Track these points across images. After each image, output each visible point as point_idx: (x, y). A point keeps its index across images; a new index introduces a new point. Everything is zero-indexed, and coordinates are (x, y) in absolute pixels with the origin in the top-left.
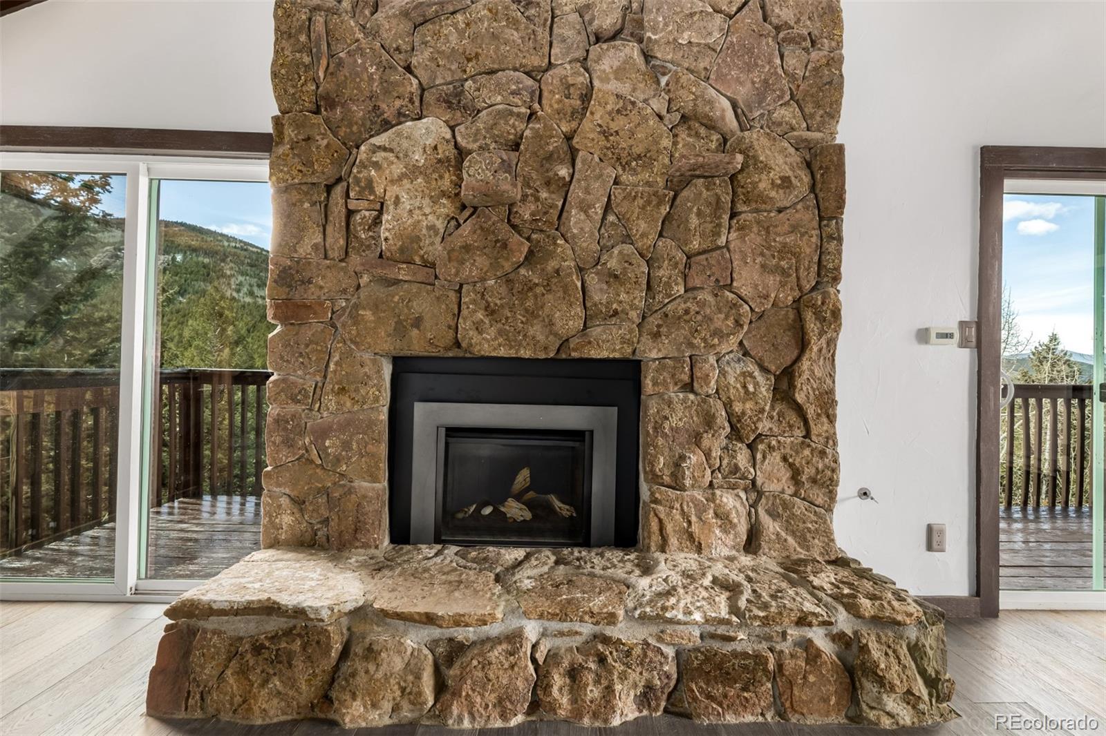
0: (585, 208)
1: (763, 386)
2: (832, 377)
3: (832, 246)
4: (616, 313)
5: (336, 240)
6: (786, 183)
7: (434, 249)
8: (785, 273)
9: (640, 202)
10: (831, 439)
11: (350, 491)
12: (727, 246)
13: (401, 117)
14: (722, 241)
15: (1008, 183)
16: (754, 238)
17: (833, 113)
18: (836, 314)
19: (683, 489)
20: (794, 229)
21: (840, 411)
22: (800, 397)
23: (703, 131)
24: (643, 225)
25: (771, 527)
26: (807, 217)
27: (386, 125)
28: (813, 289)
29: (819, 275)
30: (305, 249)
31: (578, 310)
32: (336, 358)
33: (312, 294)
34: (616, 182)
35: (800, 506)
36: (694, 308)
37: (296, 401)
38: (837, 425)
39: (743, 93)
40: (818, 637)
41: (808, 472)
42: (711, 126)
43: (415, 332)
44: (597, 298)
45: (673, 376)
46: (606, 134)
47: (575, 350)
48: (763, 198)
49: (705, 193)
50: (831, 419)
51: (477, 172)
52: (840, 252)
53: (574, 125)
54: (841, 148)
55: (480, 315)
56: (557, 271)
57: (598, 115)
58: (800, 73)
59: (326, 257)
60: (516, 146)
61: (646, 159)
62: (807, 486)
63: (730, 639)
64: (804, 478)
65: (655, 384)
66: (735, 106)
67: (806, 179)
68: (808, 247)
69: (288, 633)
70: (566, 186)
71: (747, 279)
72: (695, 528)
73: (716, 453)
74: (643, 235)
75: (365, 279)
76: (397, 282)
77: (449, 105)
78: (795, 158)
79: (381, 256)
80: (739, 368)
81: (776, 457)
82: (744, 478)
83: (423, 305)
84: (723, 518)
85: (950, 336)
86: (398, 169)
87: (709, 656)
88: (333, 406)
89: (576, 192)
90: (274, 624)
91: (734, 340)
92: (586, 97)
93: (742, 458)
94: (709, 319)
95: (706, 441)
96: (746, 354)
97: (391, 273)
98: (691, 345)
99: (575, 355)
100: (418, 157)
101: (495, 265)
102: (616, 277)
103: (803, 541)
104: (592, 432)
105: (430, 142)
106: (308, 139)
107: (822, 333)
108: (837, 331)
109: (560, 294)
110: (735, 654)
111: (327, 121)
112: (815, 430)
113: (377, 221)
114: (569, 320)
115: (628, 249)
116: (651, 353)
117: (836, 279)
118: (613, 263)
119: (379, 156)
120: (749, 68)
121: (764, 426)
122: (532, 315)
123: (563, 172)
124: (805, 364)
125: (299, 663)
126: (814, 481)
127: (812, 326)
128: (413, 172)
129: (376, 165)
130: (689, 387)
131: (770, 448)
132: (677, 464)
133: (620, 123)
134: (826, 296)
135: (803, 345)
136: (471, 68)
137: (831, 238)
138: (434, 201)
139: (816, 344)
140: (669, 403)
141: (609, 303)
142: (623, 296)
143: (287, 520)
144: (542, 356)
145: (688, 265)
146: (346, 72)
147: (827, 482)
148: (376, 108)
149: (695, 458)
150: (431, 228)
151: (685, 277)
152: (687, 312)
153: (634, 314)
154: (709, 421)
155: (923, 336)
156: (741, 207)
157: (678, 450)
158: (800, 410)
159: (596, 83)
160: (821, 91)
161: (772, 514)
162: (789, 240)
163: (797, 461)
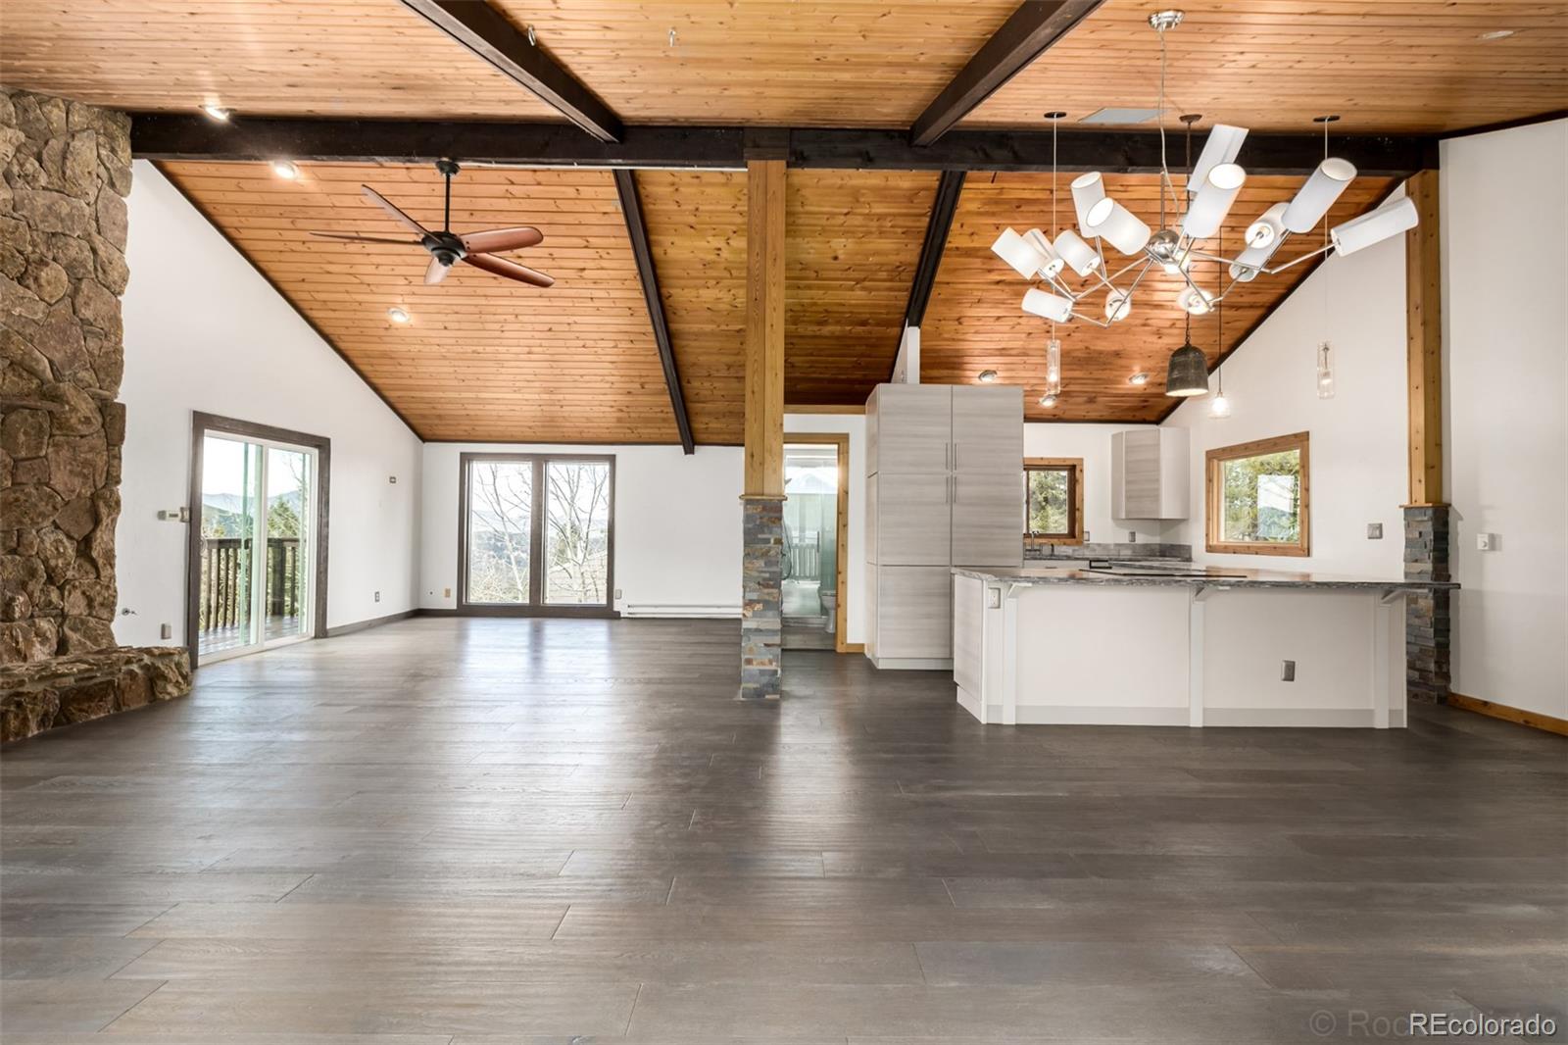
1: (70, 548)
2: (113, 541)
3: (116, 462)
6: (87, 420)
8: (85, 477)
10: (112, 578)
12: (46, 457)
14: (42, 453)
15: (206, 431)
16: (65, 454)
17: (117, 382)
18: (118, 503)
19: (12, 619)
20: (92, 449)
21: (117, 561)
22: (94, 554)
23: (27, 374)
25: (73, 637)
26: (101, 443)
28: (104, 487)
29: (107, 478)
35: (93, 622)
36: (23, 498)
38: (116, 569)
39: (57, 356)
40: (135, 667)
41: (99, 599)
42: (32, 373)
45: (4, 544)
48: (71, 429)
49: (29, 419)
50: (112, 566)
52: (120, 466)
54: (123, 407)
58: (96, 352)
62: (97, 608)
63: (95, 677)
64: (96, 604)
66: (51, 363)
67: (100, 419)
68: (101, 462)
71: (60, 480)
72: (22, 645)
73: (36, 594)
78: (92, 404)
80: (53, 537)
81: (77, 593)
82: (55, 608)
84: (41, 636)
85: (176, 516)
91: (51, 519)
93: (55, 596)
94: (34, 505)
95: (30, 586)
96: (58, 527)
98: (20, 522)
103: (95, 641)
107: (109, 515)
108: (118, 514)
110: (96, 685)
112: (103, 574)
117: (118, 482)
120: (63, 342)
121: (70, 573)
124: (99, 534)
126: (102, 605)
127: (103, 510)
130: (16, 551)
131: (74, 587)
132: (9, 604)
134: (112, 492)
135: (97, 521)
137: (115, 457)
139: (106, 521)
145: (15, 467)
147: (110, 605)
149: (21, 599)
151: (13, 475)
152: (17, 500)
154: (32, 573)
155: (162, 515)
156: (56, 431)
157: (9, 594)
158: (93, 562)
160: (110, 367)
161: (73, 629)
162: (90, 456)
163: (91, 593)
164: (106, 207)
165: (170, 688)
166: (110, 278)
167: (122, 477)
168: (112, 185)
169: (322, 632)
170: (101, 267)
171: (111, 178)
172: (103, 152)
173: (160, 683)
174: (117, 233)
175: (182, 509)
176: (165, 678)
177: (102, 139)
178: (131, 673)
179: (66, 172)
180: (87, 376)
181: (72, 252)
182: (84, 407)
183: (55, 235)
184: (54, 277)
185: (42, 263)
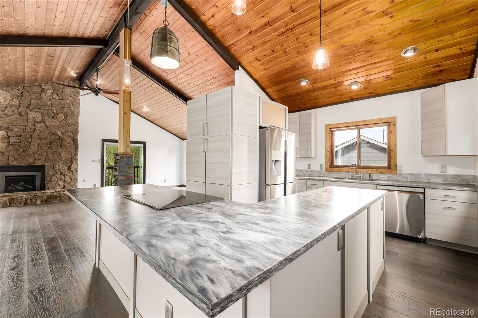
0: (34, 145)
1: (66, 168)
2: (77, 167)
3: (77, 151)
4: (40, 159)
6: (69, 143)
7: (3, 150)
8: (69, 154)
9: (44, 145)
10: (77, 174)
12: (60, 151)
14: (59, 150)
15: (105, 143)
16: (64, 150)
17: (77, 135)
18: (77, 159)
19: (52, 182)
20: (71, 149)
21: (78, 171)
22: (72, 169)
23: (56, 135)
24: (45, 148)
25: (67, 185)
26: (73, 147)
28: (74, 156)
29: (75, 154)
31: (33, 159)
34: (40, 142)
35: (72, 183)
36: (54, 159)
39: (62, 131)
41: (73, 178)
42: (57, 135)
44: (36, 157)
45: (50, 167)
46: (38, 135)
47: (32, 164)
48: (66, 145)
49: (56, 144)
51: (12, 139)
52: (78, 152)
53: (32, 134)
54: (78, 140)
55: (13, 160)
56: (29, 154)
57: (36, 133)
58: (72, 129)
60: (20, 136)
61: (46, 139)
64: (72, 179)
65: (47, 168)
66: (61, 133)
67: (73, 143)
68: (73, 151)
70: (30, 142)
71: (63, 155)
72: (54, 186)
73: (58, 177)
74: (45, 149)
77: (6, 129)
78: (71, 140)
80: (62, 166)
81: (68, 177)
82: (63, 180)
84: (59, 185)
85: (97, 161)
87: (51, 196)
89: (32, 143)
91: (61, 162)
92: (35, 130)
93: (62, 177)
94: (56, 160)
95: (56, 175)
96: (63, 164)
98: (53, 163)
99: (32, 165)
101: (16, 153)
102: (40, 154)
103: (72, 187)
104: (36, 175)
105: (2, 134)
107: (75, 161)
108: (78, 161)
109: (29, 157)
112: (74, 173)
114: (31, 160)
115: (42, 151)
116: (46, 164)
118: (39, 153)
120: (64, 128)
121: (66, 173)
122: (23, 160)
123: (30, 140)
124: (72, 165)
126: (74, 179)
127: (73, 160)
130: (54, 168)
131: (67, 176)
132: (51, 179)
133: (40, 134)
134: (76, 157)
135: (72, 163)
136: (11, 124)
138: (3, 143)
139: (74, 163)
140: (50, 171)
141: (39, 158)
142: (41, 157)
144: (26, 165)
145: (53, 153)
147: (76, 180)
149: (54, 178)
150: (3, 147)
151: (53, 155)
152: (53, 159)
153: (43, 159)
154: (57, 173)
155: (93, 161)
156: (62, 146)
157: (51, 177)
158: (72, 171)
159: (36, 128)
160: (75, 132)
161: (68, 184)
162: (70, 150)
163: (71, 177)
164: (74, 100)
166: (74, 114)
167: (78, 154)
168: (75, 95)
170: (72, 112)
171: (75, 94)
174: (77, 105)
175: (99, 160)
179: (63, 95)
180: (70, 134)
181: (66, 110)
182: (69, 140)
183: (61, 108)
184: (61, 116)
185: (58, 114)
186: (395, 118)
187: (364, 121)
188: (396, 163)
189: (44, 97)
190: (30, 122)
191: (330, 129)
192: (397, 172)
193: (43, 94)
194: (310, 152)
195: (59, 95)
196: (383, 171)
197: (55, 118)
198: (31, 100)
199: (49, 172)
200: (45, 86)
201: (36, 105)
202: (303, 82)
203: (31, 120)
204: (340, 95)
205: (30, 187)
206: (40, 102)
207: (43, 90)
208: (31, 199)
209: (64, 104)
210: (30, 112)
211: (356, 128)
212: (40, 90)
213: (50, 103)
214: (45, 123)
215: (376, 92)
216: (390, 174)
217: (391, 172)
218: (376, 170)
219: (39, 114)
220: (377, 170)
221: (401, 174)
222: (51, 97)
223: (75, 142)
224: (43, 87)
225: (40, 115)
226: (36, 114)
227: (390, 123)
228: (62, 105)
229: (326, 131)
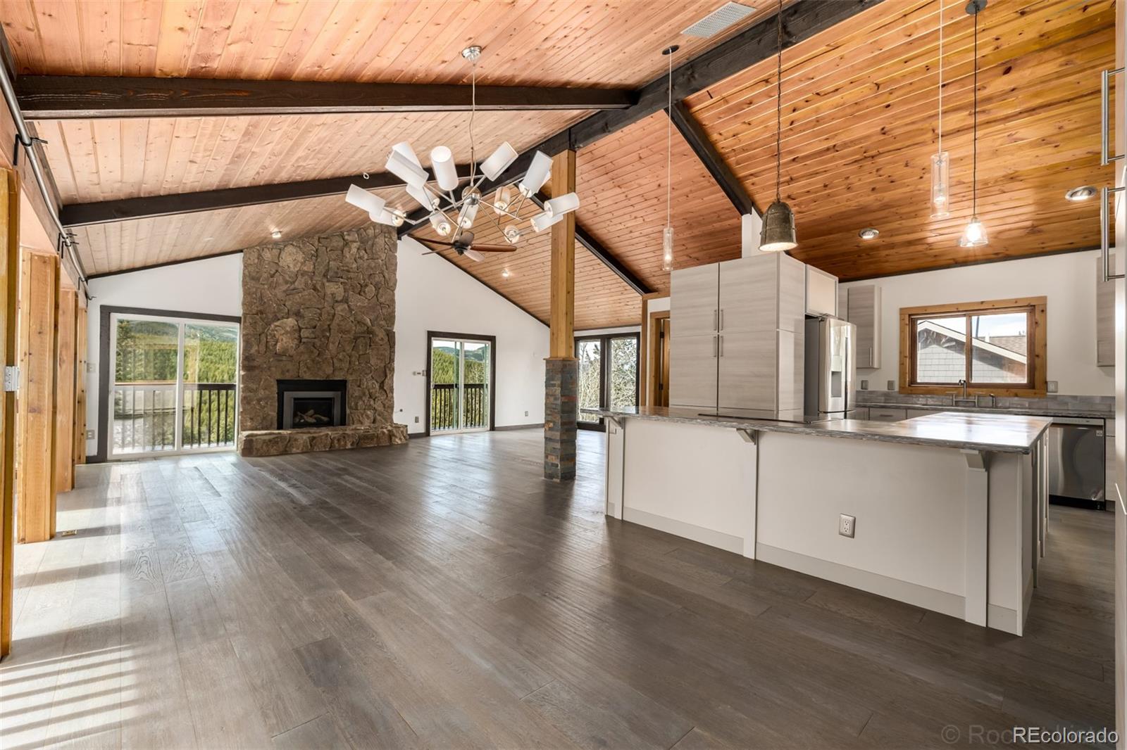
0: (333, 343)
1: (377, 386)
2: (393, 383)
4: (341, 369)
5: (263, 349)
6: (382, 339)
7: (292, 352)
8: (382, 360)
9: (347, 342)
10: (392, 397)
11: (269, 415)
12: (369, 353)
13: (283, 318)
14: (367, 352)
15: (432, 338)
16: (375, 352)
17: (393, 323)
18: (393, 369)
19: (357, 409)
20: (384, 349)
21: (395, 391)
22: (385, 388)
23: (363, 325)
24: (348, 348)
25: (378, 418)
26: (387, 347)
27: (279, 319)
28: (389, 363)
29: (390, 360)
30: (253, 351)
31: (332, 368)
32: (263, 380)
33: (255, 363)
34: (341, 337)
35: (386, 413)
37: (250, 391)
38: (394, 394)
39: (372, 317)
40: (385, 430)
41: (387, 405)
42: (365, 324)
43: (287, 374)
44: (336, 365)
45: (355, 384)
46: (339, 325)
47: (331, 378)
48: (377, 343)
49: (363, 341)
50: (392, 393)
51: (304, 333)
52: (394, 355)
53: (330, 323)
54: (394, 333)
55: (305, 369)
56: (326, 358)
57: (336, 321)
58: (386, 314)
59: (259, 353)
60: (315, 327)
61: (349, 332)
64: (386, 407)
65: (350, 385)
66: (370, 320)
67: (387, 338)
68: (387, 354)
69: (277, 437)
70: (328, 338)
71: (373, 361)
72: (361, 419)
73: (366, 401)
74: (348, 350)
75: (271, 360)
76: (282, 361)
77: (296, 315)
78: (384, 333)
79: (276, 354)
80: (371, 382)
81: (380, 402)
82: (372, 407)
83: (290, 366)
84: (368, 417)
85: (420, 373)
86: (283, 332)
87: (364, 435)
88: (263, 393)
89: (331, 339)
90: (272, 437)
91: (370, 375)
92: (334, 316)
93: (372, 402)
94: (364, 370)
95: (364, 398)
96: (373, 378)
97: (281, 358)
98: (360, 376)
100: (288, 329)
101: (310, 357)
102: (341, 360)
103: (386, 421)
104: (334, 398)
105: (292, 325)
106: (255, 323)
107: (390, 373)
108: (394, 373)
109: (327, 364)
111: (261, 318)
112: (389, 395)
113: (276, 345)
114: (329, 370)
115: (345, 353)
116: (350, 378)
117: (393, 361)
118: (340, 357)
119: (277, 328)
120: (374, 312)
121: (377, 395)
122: (319, 369)
123: (328, 334)
124: (386, 380)
125: (280, 443)
126: (388, 407)
127: (388, 371)
128: (287, 332)
129: (276, 330)
130: (359, 386)
131: (379, 400)
132: (356, 404)
133: (342, 323)
134: (391, 365)
135: (386, 376)
136: (302, 306)
137: (392, 352)
138: (292, 340)
139: (389, 376)
140: (355, 390)
141: (339, 367)
142: (343, 365)
143: (249, 424)
144: (322, 379)
145: (359, 357)
146: (266, 305)
147: (392, 407)
148: (276, 315)
149: (360, 403)
150: (292, 347)
151: (358, 360)
152: (359, 369)
153: (346, 369)
154: (364, 394)
155: (414, 373)
156: (372, 344)
157: (356, 401)
158: (386, 392)
159: (336, 312)
160: (391, 318)
161: (379, 415)
162: (383, 352)
163: (385, 403)
164: (389, 259)
165: (397, 440)
166: (389, 285)
167: (395, 359)
168: (391, 250)
169: (493, 428)
170: (386, 282)
171: (390, 248)
172: (386, 240)
173: (393, 438)
174: (393, 268)
175: (423, 371)
176: (396, 437)
177: (386, 235)
178: (384, 433)
179: (374, 251)
180: (383, 323)
181: (377, 279)
182: (381, 334)
183: (371, 275)
184: (371, 290)
185: (366, 286)
186: (1045, 298)
187: (982, 303)
188: (1046, 378)
189: (348, 256)
190: (327, 301)
191: (910, 315)
192: (1048, 394)
193: (346, 249)
194: (872, 358)
195: (368, 251)
196: (1019, 391)
197: (362, 293)
198: (329, 263)
199: (353, 390)
200: (349, 235)
201: (336, 270)
202: (867, 233)
203: (329, 299)
204: (935, 256)
205: (325, 419)
206: (341, 264)
207: (346, 243)
208: (339, 440)
209: (375, 266)
210: (327, 284)
211: (965, 315)
212: (341, 244)
213: (354, 266)
214: (347, 303)
215: (1007, 252)
216: (1033, 398)
217: (1035, 393)
218: (1005, 390)
219: (341, 286)
220: (1007, 391)
221: (1055, 398)
222: (357, 256)
223: (391, 337)
224: (346, 237)
225: (341, 289)
226: (336, 287)
227: (1035, 309)
228: (372, 269)
229: (902, 320)
